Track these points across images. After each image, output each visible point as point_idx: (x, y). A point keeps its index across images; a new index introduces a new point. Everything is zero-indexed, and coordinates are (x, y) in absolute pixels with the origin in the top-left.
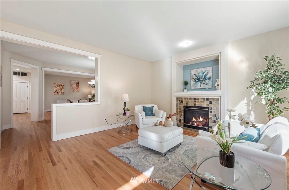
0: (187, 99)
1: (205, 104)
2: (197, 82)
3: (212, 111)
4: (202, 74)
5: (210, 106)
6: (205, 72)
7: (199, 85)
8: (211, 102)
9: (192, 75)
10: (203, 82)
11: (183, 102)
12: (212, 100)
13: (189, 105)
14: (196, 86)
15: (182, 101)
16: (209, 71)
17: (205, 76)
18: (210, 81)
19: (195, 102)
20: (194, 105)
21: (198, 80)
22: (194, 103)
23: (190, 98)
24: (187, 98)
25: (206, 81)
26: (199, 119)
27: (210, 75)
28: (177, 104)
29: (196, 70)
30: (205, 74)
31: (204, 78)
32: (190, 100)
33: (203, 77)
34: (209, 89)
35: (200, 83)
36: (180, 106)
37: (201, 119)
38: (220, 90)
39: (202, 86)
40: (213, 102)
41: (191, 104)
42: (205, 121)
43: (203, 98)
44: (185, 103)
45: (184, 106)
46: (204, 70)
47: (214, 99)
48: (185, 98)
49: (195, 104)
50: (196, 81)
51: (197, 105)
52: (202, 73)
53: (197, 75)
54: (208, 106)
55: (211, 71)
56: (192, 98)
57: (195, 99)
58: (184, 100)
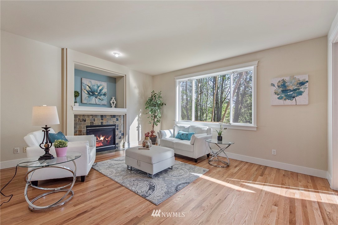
0: (91, 117)
1: (112, 122)
2: (91, 96)
3: (118, 128)
4: (97, 88)
5: (117, 123)
6: (100, 86)
7: (93, 100)
8: (117, 120)
9: (85, 85)
10: (98, 97)
11: (85, 121)
12: (118, 117)
13: (94, 125)
14: (89, 101)
15: (85, 119)
16: (104, 86)
17: (100, 90)
18: (105, 97)
19: (102, 119)
20: (100, 124)
21: (92, 93)
22: (101, 121)
23: (96, 116)
24: (92, 115)
25: (101, 96)
26: (100, 138)
27: (105, 91)
28: (76, 124)
29: (89, 80)
30: (100, 88)
31: (99, 93)
32: (95, 117)
33: (99, 91)
34: (104, 105)
35: (95, 97)
36: (81, 127)
37: (102, 138)
38: (126, 108)
39: (97, 101)
40: (119, 119)
41: (97, 122)
42: (107, 139)
43: (110, 115)
44: (88, 123)
45: (87, 127)
46: (99, 83)
47: (120, 116)
48: (88, 116)
49: (102, 123)
50: (89, 93)
51: (104, 124)
52: (97, 86)
53: (91, 87)
54: (115, 123)
55: (106, 87)
56: (98, 115)
57: (102, 116)
58: (87, 118)
